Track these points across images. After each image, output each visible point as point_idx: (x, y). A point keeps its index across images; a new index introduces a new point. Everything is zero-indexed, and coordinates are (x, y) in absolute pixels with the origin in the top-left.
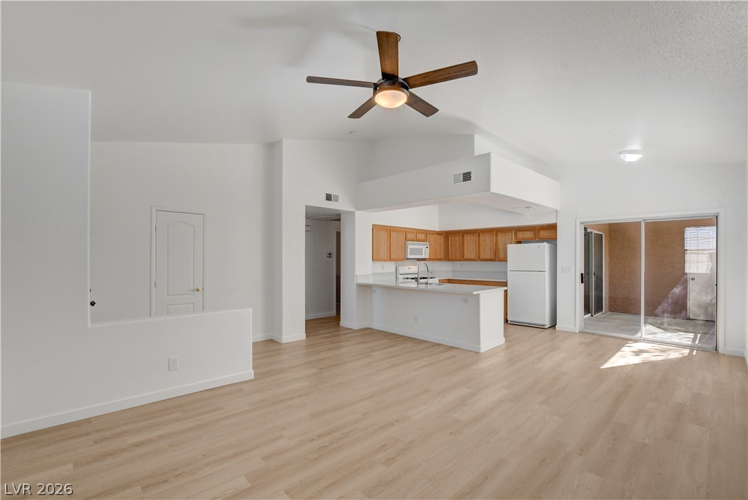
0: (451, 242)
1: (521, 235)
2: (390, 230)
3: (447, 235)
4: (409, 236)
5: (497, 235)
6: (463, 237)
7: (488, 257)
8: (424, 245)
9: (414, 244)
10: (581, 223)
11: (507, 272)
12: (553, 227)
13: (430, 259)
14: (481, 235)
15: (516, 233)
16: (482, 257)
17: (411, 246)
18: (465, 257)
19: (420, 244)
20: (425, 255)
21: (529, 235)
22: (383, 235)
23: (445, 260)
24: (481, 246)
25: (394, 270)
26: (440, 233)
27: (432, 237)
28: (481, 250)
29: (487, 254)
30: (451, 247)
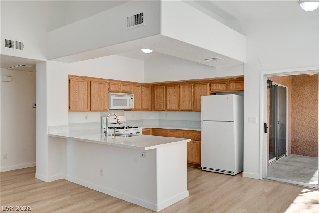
0: (156, 93)
1: (215, 88)
2: (90, 82)
3: (154, 87)
4: (112, 88)
5: (194, 87)
6: (166, 89)
7: (187, 108)
8: (128, 96)
9: (117, 95)
10: (265, 75)
11: (200, 121)
12: (240, 80)
13: (135, 110)
14: (181, 87)
15: (210, 86)
16: (182, 108)
18: (168, 108)
19: (125, 96)
20: (130, 104)
21: (221, 87)
22: (82, 88)
23: (152, 110)
24: (181, 98)
25: (99, 121)
26: (146, 86)
27: (138, 90)
28: (181, 101)
29: (186, 105)
30: (156, 98)
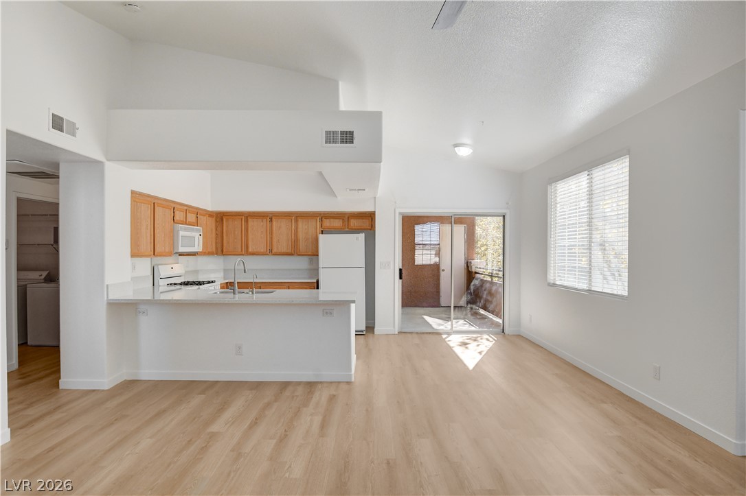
0: (227, 226)
1: (327, 223)
2: (154, 203)
4: (178, 215)
5: (297, 221)
6: (247, 221)
7: (284, 250)
8: (197, 231)
9: (186, 230)
10: (400, 213)
12: (371, 216)
13: (203, 254)
14: (274, 219)
15: (321, 220)
16: (275, 250)
17: (184, 232)
18: (250, 250)
19: (192, 230)
20: (198, 247)
21: (337, 223)
22: (146, 211)
23: (216, 254)
24: (274, 235)
27: (202, 219)
28: (275, 240)
29: (283, 246)
30: (227, 235)
